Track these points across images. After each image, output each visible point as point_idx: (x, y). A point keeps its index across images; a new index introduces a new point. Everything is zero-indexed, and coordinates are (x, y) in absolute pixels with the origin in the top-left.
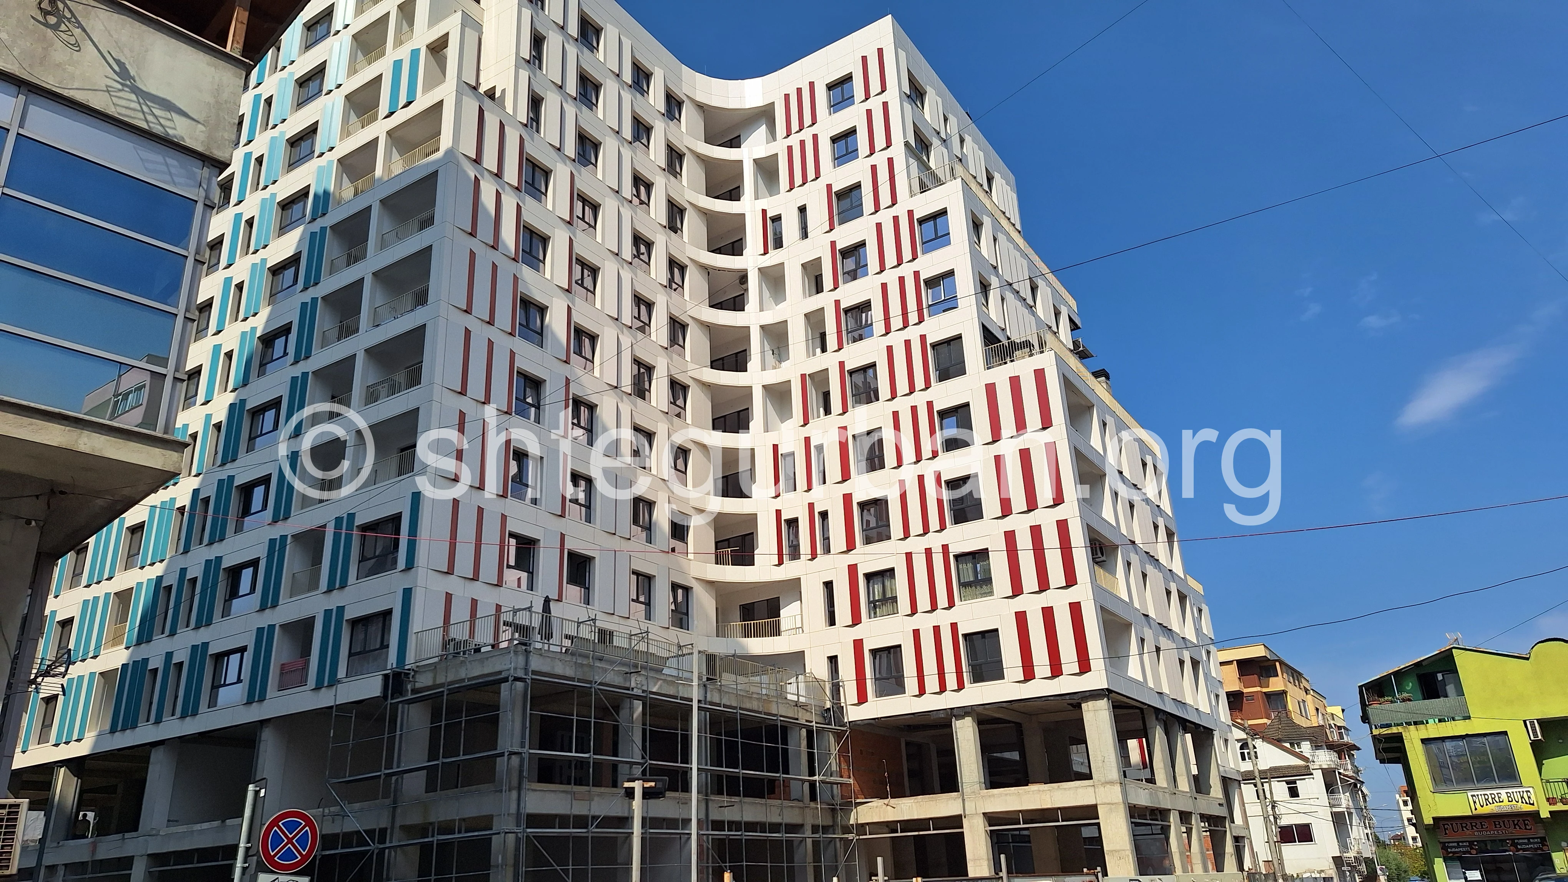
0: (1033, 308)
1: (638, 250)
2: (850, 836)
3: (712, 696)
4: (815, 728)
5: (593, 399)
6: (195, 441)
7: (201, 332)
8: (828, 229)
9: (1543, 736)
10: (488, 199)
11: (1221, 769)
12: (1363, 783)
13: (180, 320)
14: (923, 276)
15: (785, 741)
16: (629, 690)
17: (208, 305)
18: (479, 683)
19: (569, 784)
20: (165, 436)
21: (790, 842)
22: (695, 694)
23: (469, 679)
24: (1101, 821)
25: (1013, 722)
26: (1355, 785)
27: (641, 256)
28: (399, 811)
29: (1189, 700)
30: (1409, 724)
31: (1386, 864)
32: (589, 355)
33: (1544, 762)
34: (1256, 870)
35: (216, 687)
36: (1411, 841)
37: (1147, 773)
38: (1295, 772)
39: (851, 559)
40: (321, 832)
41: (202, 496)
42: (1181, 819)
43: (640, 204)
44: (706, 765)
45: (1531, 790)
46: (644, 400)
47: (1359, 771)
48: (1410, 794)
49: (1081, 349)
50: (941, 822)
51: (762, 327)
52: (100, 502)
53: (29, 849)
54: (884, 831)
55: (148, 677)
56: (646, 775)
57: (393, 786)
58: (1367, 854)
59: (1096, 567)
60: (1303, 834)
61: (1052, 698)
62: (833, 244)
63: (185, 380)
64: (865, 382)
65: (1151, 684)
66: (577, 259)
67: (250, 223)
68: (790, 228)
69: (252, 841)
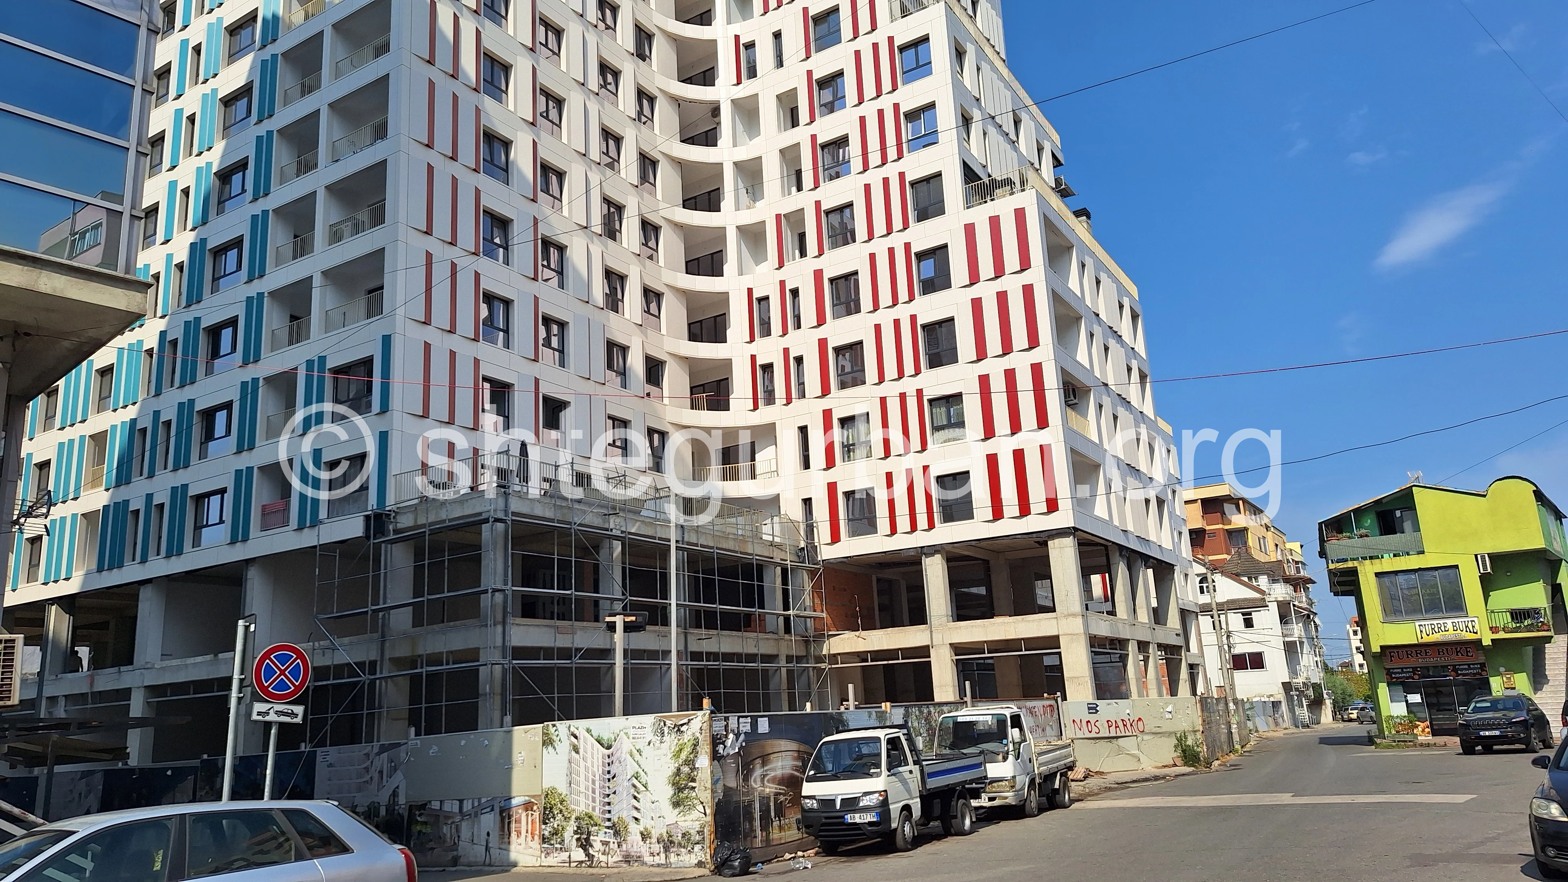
0: (1016, 143)
1: (605, 80)
2: (823, 666)
3: (690, 536)
4: (789, 566)
5: (563, 240)
6: (158, 282)
7: (155, 168)
8: (804, 57)
9: (1492, 568)
10: (445, 23)
11: (1180, 601)
12: (1316, 614)
13: (132, 154)
14: (903, 109)
15: (761, 579)
16: (608, 531)
17: (160, 138)
18: (460, 524)
19: (553, 619)
20: (127, 276)
21: (765, 671)
22: (673, 535)
23: (450, 520)
24: (1063, 650)
25: (981, 559)
26: (1309, 617)
27: (608, 87)
28: (387, 644)
29: (1152, 537)
30: (1364, 558)
31: (1332, 688)
32: (556, 193)
33: (1491, 593)
34: (1209, 694)
35: (198, 527)
36: (1357, 668)
37: (1108, 606)
38: (1251, 605)
39: (826, 404)
40: (312, 664)
41: (169, 338)
42: (1139, 649)
43: (606, 29)
44: (685, 601)
45: (1476, 619)
46: (615, 241)
47: (1313, 603)
48: (1360, 624)
49: (1063, 187)
50: (908, 652)
51: (735, 164)
52: (66, 344)
53: (29, 682)
54: (856, 660)
55: (130, 518)
56: (626, 610)
57: (380, 621)
58: (1315, 680)
59: (1069, 410)
60: (1256, 661)
61: (1019, 536)
62: (810, 73)
63: (142, 218)
64: (842, 223)
65: (1116, 522)
66: (541, 89)
67: (197, 50)
68: (764, 55)
69: (245, 673)
